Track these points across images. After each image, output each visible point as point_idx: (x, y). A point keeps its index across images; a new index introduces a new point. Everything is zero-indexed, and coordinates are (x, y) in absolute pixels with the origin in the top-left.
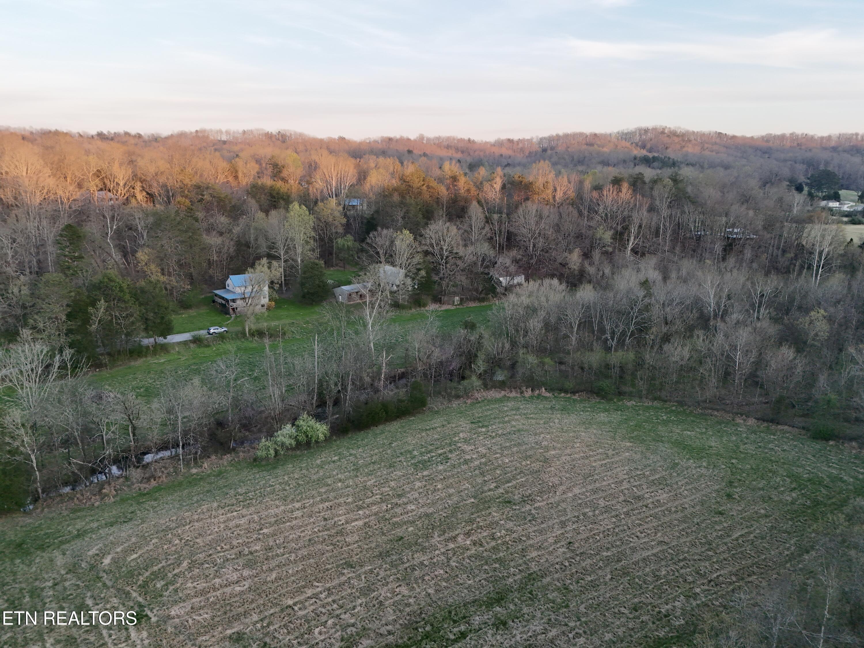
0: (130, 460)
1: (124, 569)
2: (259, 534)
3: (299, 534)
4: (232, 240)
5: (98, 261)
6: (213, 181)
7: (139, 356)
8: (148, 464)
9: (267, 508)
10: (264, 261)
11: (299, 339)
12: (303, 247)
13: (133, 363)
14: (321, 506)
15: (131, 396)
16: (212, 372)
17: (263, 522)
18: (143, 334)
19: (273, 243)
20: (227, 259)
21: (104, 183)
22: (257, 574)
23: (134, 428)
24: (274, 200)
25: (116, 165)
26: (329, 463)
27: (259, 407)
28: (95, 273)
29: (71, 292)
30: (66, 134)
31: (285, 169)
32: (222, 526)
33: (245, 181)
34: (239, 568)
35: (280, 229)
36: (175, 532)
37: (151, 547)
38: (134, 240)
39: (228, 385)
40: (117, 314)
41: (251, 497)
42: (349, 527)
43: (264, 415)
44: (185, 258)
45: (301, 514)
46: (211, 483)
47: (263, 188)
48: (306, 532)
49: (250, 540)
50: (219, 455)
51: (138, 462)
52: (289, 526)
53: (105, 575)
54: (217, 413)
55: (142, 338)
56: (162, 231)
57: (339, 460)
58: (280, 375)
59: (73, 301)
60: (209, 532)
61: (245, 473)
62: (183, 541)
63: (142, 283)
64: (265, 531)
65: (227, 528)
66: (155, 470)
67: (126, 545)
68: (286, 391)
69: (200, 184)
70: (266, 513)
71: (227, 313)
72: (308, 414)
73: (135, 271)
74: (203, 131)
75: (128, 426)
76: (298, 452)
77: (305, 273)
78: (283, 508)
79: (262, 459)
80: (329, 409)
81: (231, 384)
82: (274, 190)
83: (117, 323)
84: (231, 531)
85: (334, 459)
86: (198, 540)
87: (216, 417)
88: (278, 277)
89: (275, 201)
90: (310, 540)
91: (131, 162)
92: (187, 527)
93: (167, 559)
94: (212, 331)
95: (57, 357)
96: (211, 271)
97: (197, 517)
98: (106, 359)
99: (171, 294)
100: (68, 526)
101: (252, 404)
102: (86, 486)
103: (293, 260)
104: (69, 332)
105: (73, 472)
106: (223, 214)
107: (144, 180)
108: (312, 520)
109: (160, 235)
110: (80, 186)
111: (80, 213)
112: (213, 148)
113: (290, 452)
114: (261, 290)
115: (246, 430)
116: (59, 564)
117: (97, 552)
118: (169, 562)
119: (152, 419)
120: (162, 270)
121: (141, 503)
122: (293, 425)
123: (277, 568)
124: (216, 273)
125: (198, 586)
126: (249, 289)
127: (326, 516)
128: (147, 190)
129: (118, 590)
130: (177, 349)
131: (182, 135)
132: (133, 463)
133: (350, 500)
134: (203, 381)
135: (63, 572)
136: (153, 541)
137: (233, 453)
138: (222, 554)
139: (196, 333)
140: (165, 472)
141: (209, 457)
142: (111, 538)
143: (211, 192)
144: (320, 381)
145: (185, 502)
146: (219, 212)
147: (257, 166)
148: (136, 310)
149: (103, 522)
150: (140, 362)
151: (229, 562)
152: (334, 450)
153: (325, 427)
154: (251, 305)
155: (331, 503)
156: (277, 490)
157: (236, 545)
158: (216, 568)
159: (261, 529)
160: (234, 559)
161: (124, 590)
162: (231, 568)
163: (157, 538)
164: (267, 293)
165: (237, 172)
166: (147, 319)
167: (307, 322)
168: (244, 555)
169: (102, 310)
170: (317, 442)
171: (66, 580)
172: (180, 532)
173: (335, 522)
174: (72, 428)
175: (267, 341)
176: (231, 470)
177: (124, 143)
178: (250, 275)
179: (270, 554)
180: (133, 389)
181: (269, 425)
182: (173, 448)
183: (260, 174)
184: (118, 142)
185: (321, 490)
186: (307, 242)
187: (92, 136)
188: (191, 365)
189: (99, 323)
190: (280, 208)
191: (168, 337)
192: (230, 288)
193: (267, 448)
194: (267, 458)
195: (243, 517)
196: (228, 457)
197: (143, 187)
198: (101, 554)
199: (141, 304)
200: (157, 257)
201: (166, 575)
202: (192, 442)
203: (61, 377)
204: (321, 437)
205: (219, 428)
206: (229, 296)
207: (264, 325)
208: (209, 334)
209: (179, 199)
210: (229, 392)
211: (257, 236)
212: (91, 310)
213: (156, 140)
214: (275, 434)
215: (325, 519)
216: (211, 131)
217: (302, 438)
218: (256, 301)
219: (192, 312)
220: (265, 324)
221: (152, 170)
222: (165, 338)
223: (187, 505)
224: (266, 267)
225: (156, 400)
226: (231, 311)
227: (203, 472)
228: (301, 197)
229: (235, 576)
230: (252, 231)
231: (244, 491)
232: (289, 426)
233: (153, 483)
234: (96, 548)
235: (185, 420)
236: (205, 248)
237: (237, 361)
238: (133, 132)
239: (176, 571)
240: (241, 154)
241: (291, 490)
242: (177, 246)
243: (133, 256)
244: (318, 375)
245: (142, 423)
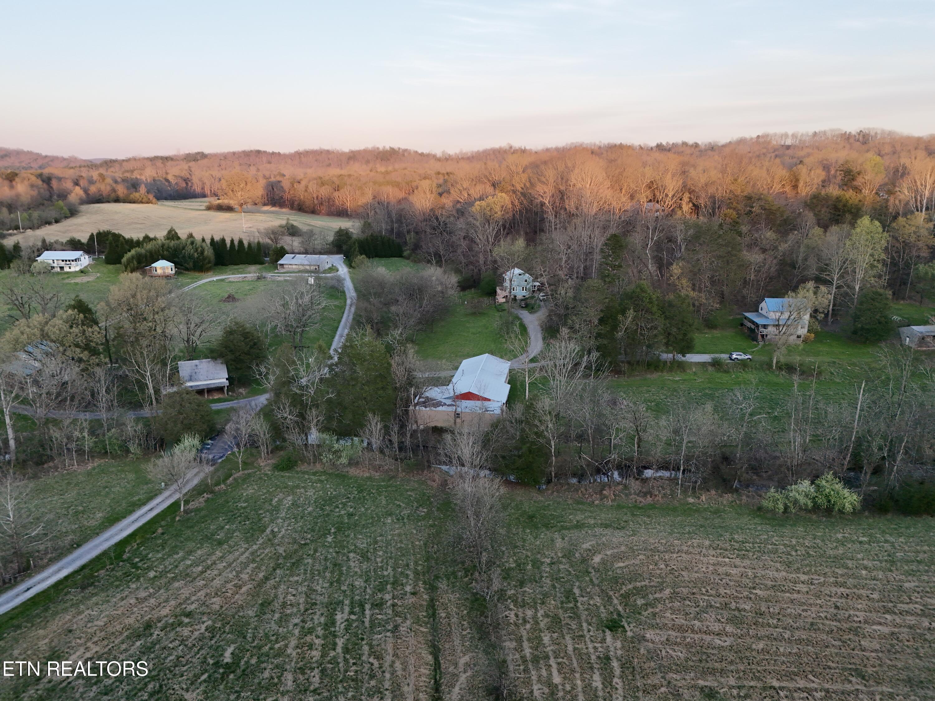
0: (632, 470)
1: (610, 573)
2: (751, 593)
3: (800, 612)
4: (775, 258)
5: (635, 271)
6: (765, 192)
7: (655, 370)
8: (647, 479)
9: (765, 568)
10: (811, 285)
11: (838, 383)
12: (866, 272)
13: (649, 376)
14: (834, 589)
15: (642, 408)
16: (727, 401)
17: (757, 581)
18: (664, 348)
19: (827, 265)
20: (765, 279)
21: (654, 195)
22: (742, 635)
23: (640, 440)
24: (838, 213)
25: (669, 176)
26: (853, 542)
27: (774, 451)
28: (630, 283)
29: (606, 298)
30: (630, 147)
31: (861, 176)
32: (711, 568)
33: (805, 191)
34: (722, 620)
35: (838, 247)
36: (662, 555)
37: (637, 562)
38: (671, 252)
39: (742, 418)
40: (643, 325)
41: (748, 548)
42: (868, 629)
43: (778, 462)
44: (720, 275)
45: (805, 590)
46: (706, 519)
47: (827, 198)
48: (809, 613)
49: (740, 596)
50: (720, 492)
51: (638, 475)
52: (789, 597)
53: (593, 571)
54: (725, 446)
55: (662, 352)
56: (701, 244)
57: (869, 543)
58: (806, 421)
59: (607, 307)
60: (696, 569)
61: (745, 519)
62: (669, 568)
63: (671, 297)
64: (758, 591)
65: (715, 572)
66: (653, 487)
67: (616, 551)
68: (810, 440)
69: (753, 195)
70: (763, 573)
71: (755, 339)
72: (835, 474)
73: (667, 283)
74: (766, 136)
75: (635, 436)
76: (814, 517)
77: (861, 303)
78: (784, 574)
79: (768, 511)
80: (866, 477)
81: (746, 418)
82: (840, 201)
83: (641, 334)
84: (720, 577)
85: (861, 539)
86: (683, 573)
87: (723, 450)
88: (824, 306)
89: (839, 215)
90: (812, 624)
91: (684, 172)
92: (675, 555)
93: (650, 579)
94: (734, 356)
95: (585, 358)
96: (745, 292)
97: (686, 548)
98: (625, 367)
99: (699, 311)
100: (570, 514)
101: (766, 445)
102: (590, 483)
103: (848, 286)
104: (599, 336)
105: (582, 466)
106: (771, 229)
107: (693, 191)
108: (819, 602)
109: (697, 249)
110: (632, 197)
111: (627, 223)
112: (773, 155)
113: (803, 513)
114: (800, 318)
115: (754, 473)
116: (558, 546)
117: (590, 547)
118: (652, 584)
119: (657, 435)
120: (694, 285)
121: (635, 515)
122: (812, 483)
123: (766, 639)
124: (749, 294)
125: (676, 620)
126: (786, 315)
127: (839, 604)
128: (694, 201)
129: (602, 591)
130: (694, 370)
131: (741, 142)
132: (634, 474)
133: (876, 596)
134: (716, 410)
135: (560, 555)
136: (640, 557)
137: (735, 494)
138: (706, 598)
139: (717, 355)
140: (663, 492)
141: (708, 491)
142: (604, 539)
143: (763, 204)
144: (859, 441)
145: (677, 529)
146: (766, 226)
147: (824, 173)
148: (660, 323)
149: (600, 521)
150: (655, 376)
151: (712, 609)
152: (864, 529)
153: (855, 497)
154: (784, 333)
155: (848, 591)
156: (780, 551)
157: (723, 594)
158: (697, 609)
159: (754, 588)
160: (718, 608)
161: (607, 593)
162: (714, 616)
163: (645, 555)
164: (807, 323)
165: (797, 180)
166: (669, 334)
167: (854, 364)
168: (730, 609)
169: (630, 319)
170: (841, 512)
171: (561, 563)
172: (667, 557)
173: (850, 616)
174: (587, 425)
175: (796, 378)
176: (730, 512)
177: (680, 153)
178: (790, 299)
179: (760, 620)
180: (645, 401)
181: (782, 475)
182: (673, 470)
183: (825, 183)
184: (675, 153)
185: (837, 570)
186: (872, 266)
187: (652, 148)
188: (705, 389)
189: (625, 332)
190: (844, 223)
191: (687, 355)
192: (763, 312)
193: (776, 501)
194: (773, 511)
195: (735, 567)
196: (728, 497)
197: (690, 198)
198: (593, 552)
199: (666, 318)
200: (691, 271)
201: (647, 595)
202: (693, 470)
203: (586, 376)
204: (848, 507)
205: (725, 463)
206: (760, 321)
207: (796, 359)
208: (731, 359)
209: (725, 210)
210: (742, 426)
211: (807, 255)
212: (620, 317)
213: (712, 148)
214: (789, 487)
215: (837, 607)
216: (775, 135)
217: (821, 500)
218: (791, 330)
219: (717, 333)
220: (798, 358)
221: (703, 180)
222: (684, 356)
223: (679, 533)
224: (811, 292)
225: (664, 417)
226: (760, 337)
227: (699, 504)
228: (875, 210)
229: (717, 627)
230: (802, 249)
231: (741, 539)
232: (807, 483)
233: (649, 499)
234: (590, 543)
235: (689, 445)
236: (744, 266)
237: (757, 394)
238: (691, 141)
239: (657, 595)
240: (806, 160)
241: (798, 558)
242: (713, 262)
243: (667, 268)
244: (857, 432)
245: (649, 436)
